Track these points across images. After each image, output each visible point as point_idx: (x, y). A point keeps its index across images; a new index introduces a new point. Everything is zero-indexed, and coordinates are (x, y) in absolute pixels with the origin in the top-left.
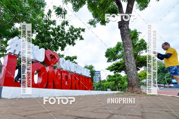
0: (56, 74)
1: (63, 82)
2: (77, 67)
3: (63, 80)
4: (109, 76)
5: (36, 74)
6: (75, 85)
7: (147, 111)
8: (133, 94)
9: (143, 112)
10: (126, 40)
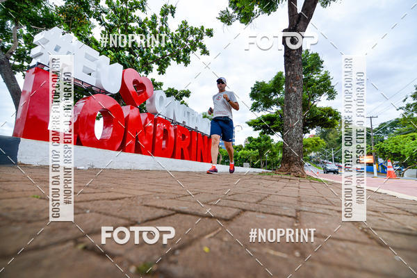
0: (143, 123)
1: (157, 141)
2: (188, 113)
3: (159, 138)
4: (250, 139)
5: (98, 119)
6: (182, 149)
7: (306, 210)
8: (288, 177)
9: (300, 211)
10: (293, 70)
